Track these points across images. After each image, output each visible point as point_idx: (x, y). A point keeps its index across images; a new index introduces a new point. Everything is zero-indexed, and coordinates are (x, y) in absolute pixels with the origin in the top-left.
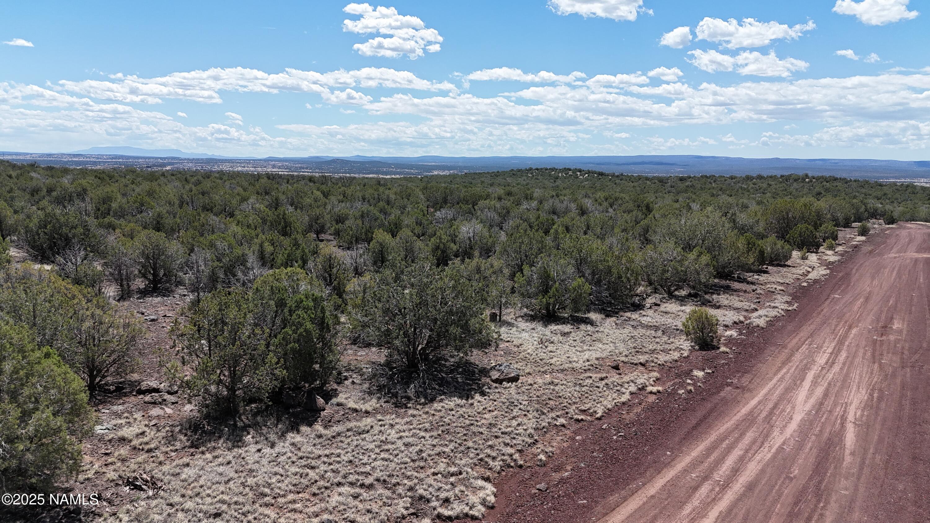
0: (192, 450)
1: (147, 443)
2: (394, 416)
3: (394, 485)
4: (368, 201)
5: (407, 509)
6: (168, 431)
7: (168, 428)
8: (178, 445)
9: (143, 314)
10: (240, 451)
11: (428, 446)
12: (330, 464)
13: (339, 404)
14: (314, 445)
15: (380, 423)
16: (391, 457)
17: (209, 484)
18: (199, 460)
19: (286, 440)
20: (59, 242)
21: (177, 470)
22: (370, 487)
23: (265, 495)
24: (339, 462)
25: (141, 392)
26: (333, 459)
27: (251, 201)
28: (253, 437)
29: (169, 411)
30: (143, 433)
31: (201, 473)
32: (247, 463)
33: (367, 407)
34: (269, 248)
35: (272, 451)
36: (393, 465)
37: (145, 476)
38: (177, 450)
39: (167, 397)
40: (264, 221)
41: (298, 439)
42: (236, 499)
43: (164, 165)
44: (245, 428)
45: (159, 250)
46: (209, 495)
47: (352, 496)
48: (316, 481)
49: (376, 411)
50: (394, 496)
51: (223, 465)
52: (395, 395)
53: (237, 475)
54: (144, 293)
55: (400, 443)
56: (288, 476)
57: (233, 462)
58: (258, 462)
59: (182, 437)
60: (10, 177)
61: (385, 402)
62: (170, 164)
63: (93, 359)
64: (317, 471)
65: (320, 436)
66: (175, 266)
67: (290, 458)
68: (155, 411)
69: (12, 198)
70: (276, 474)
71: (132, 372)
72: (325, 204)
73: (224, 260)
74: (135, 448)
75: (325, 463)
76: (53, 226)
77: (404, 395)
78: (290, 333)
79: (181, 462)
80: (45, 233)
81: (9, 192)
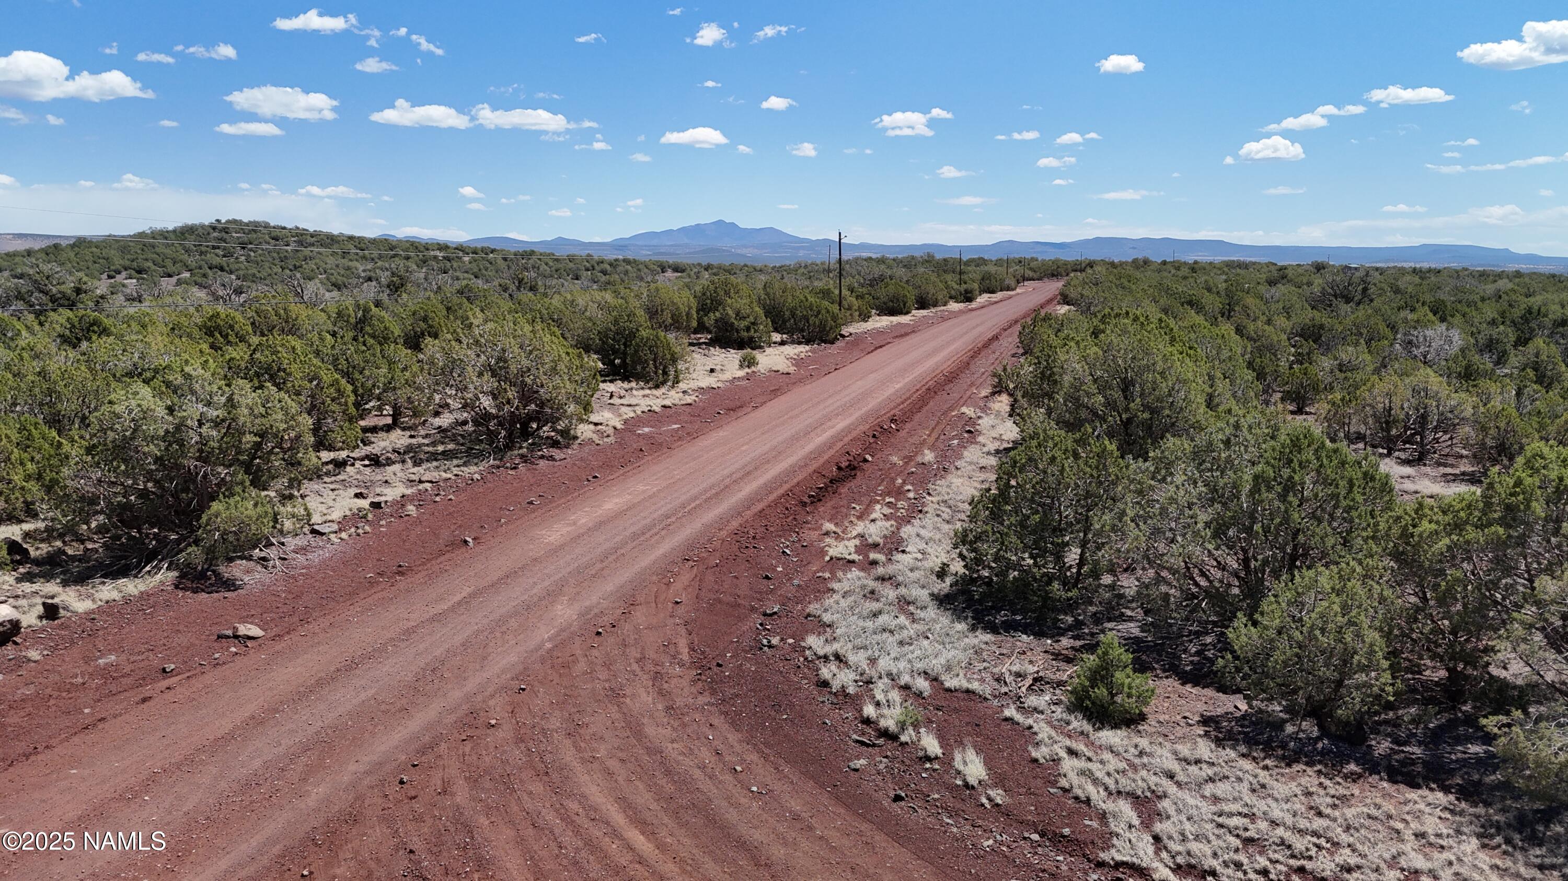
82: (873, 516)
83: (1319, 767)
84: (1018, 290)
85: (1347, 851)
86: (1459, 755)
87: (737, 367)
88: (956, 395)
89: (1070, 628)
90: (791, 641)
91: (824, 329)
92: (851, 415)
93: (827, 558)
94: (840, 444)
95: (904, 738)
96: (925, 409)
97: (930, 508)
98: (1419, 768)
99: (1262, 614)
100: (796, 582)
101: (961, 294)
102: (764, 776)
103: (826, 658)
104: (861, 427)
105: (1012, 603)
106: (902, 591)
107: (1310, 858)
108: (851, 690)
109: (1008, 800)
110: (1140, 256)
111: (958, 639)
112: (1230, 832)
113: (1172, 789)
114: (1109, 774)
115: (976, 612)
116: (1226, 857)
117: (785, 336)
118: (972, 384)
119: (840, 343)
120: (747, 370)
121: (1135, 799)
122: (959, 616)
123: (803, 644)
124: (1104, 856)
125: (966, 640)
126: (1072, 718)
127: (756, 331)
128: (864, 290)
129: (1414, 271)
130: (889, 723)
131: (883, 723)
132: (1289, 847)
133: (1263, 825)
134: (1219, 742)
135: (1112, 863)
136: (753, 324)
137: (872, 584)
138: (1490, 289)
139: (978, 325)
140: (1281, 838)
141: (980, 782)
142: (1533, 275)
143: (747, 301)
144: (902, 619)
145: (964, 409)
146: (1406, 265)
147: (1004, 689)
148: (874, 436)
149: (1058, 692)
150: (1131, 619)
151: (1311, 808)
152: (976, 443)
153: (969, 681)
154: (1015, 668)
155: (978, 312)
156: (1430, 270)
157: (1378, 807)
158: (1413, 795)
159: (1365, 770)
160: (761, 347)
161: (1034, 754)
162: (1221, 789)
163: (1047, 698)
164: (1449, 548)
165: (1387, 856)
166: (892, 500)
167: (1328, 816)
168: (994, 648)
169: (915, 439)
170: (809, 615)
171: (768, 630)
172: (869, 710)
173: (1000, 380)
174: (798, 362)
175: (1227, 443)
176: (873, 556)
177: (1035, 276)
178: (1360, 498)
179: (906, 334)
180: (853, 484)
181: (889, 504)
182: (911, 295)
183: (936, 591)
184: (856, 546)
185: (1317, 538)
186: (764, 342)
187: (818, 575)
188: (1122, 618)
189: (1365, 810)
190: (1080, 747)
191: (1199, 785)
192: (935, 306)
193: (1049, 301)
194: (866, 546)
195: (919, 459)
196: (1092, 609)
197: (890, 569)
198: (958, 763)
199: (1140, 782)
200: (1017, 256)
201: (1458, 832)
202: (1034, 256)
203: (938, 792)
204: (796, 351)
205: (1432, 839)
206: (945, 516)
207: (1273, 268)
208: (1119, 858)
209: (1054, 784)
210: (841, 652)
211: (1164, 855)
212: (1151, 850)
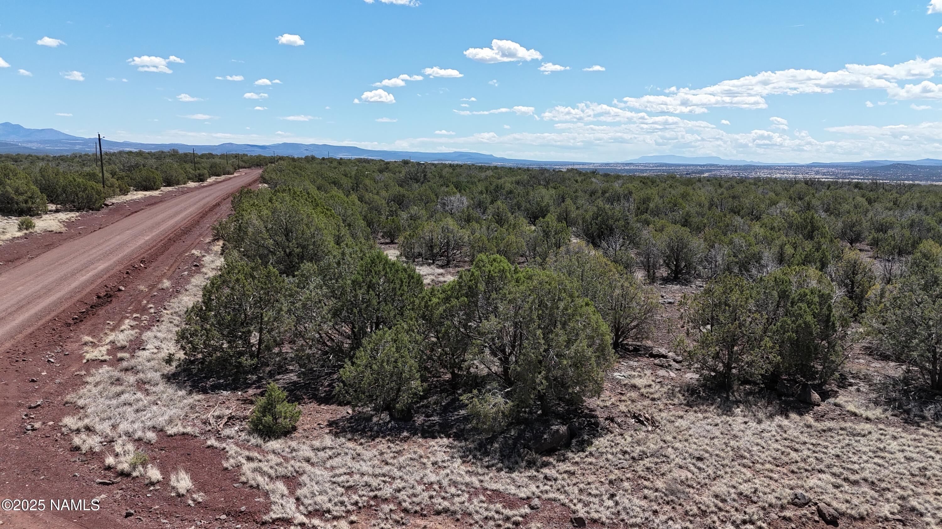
0: (687, 408)
1: (652, 394)
2: (900, 430)
3: (884, 490)
4: (926, 210)
5: (892, 513)
6: (669, 389)
7: (669, 387)
8: (676, 401)
9: (662, 297)
10: (728, 418)
11: (935, 467)
12: (814, 452)
13: (836, 405)
14: (802, 433)
15: (881, 432)
16: (886, 465)
17: (697, 435)
18: (691, 416)
19: (773, 421)
20: (606, 232)
21: (673, 419)
22: (855, 483)
23: (743, 457)
24: (825, 453)
25: (652, 356)
26: (818, 449)
27: (781, 204)
28: (742, 411)
29: (673, 374)
30: (650, 386)
31: (692, 426)
32: (733, 430)
33: (870, 414)
34: (789, 250)
35: (758, 426)
36: (887, 472)
37: (647, 415)
38: (674, 405)
39: (672, 363)
40: (791, 225)
41: (785, 422)
42: (717, 452)
43: (702, 172)
44: (737, 403)
45: (683, 243)
46: (695, 443)
47: (832, 484)
48: (797, 462)
49: (879, 420)
50: (881, 499)
51: (711, 425)
52: (908, 412)
53: (721, 436)
54: (666, 281)
55: (900, 456)
56: (769, 449)
57: (720, 425)
58: (743, 431)
59: (680, 396)
60: (577, 181)
61: (892, 415)
62: (707, 171)
63: (619, 321)
64: (800, 454)
65: (809, 426)
66: (695, 259)
67: (774, 436)
68: (662, 372)
69: (576, 197)
70: (758, 444)
71: (647, 338)
72: (867, 211)
73: (740, 257)
74: (642, 395)
75: (809, 449)
76: (603, 218)
77: (918, 413)
78: (789, 322)
79: (677, 414)
80: (596, 224)
81: (574, 193)
82: (123, 327)
83: (388, 437)
84: (235, 174)
85: (399, 481)
86: (456, 417)
87: (17, 229)
88: (189, 243)
89: (254, 383)
90: (51, 423)
91: (91, 201)
92: (110, 259)
93: (85, 361)
94: (99, 281)
95: (135, 474)
96: (167, 252)
97: (165, 318)
98: (437, 428)
99: (357, 358)
100: (57, 381)
101: (196, 177)
102: (22, 523)
103: (78, 431)
104: (118, 268)
105: (217, 372)
106: (141, 375)
107: (380, 489)
108: (97, 449)
109: (206, 498)
110: (309, 154)
111: (179, 401)
112: (339, 485)
113: (307, 467)
114: (271, 467)
115: (194, 381)
116: (336, 500)
117: (59, 206)
118: (201, 235)
119: (105, 210)
120: (25, 231)
121: (286, 479)
122: (181, 386)
123: (60, 424)
124: (266, 518)
125: (185, 401)
126: (251, 437)
127: (33, 203)
128: (124, 174)
129: (451, 165)
130: (125, 467)
131: (120, 467)
132: (370, 486)
133: (357, 477)
134: (337, 435)
135: (271, 520)
136: (30, 198)
137: (117, 374)
138: (483, 175)
139: (206, 197)
140: (366, 482)
141: (188, 491)
142: (503, 168)
143: (24, 181)
144: (139, 395)
145: (194, 251)
146: (447, 162)
147: (209, 428)
148: (127, 273)
149: (244, 423)
150: (292, 371)
151: (383, 461)
152: (201, 273)
153: (184, 427)
154: (216, 414)
155: (207, 188)
156: (457, 165)
157: (415, 453)
158: (432, 442)
159: (411, 434)
160: (38, 214)
161: (225, 465)
162: (335, 462)
163: (236, 428)
164: (445, 311)
165: (418, 478)
166: (138, 315)
167: (391, 464)
168: (204, 403)
169: (158, 273)
170: (67, 403)
171: (33, 418)
172: (110, 460)
173: (218, 232)
174: (69, 224)
175: (338, 263)
176: (120, 355)
177: (246, 166)
178: (406, 289)
179: (155, 203)
180: (109, 307)
181: (135, 319)
182: (159, 176)
183: (166, 372)
184: (108, 350)
185: (386, 312)
186: (41, 211)
187: (76, 373)
188: (287, 371)
189: (409, 456)
190: (255, 454)
191: (324, 462)
192: (178, 184)
193: (255, 181)
194: (115, 348)
195: (160, 286)
196: (268, 369)
197: (133, 362)
198: (173, 482)
199: (288, 469)
200: (234, 153)
201: (453, 457)
202: (246, 153)
203: (158, 504)
204: (68, 216)
205: (440, 464)
206: (176, 322)
207: (382, 163)
208: (274, 516)
209: (237, 481)
210: (90, 425)
211: (301, 508)
212: (293, 508)
